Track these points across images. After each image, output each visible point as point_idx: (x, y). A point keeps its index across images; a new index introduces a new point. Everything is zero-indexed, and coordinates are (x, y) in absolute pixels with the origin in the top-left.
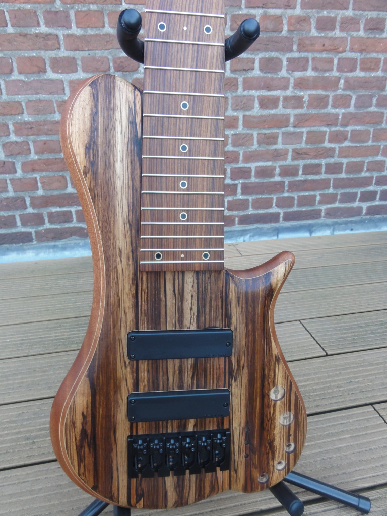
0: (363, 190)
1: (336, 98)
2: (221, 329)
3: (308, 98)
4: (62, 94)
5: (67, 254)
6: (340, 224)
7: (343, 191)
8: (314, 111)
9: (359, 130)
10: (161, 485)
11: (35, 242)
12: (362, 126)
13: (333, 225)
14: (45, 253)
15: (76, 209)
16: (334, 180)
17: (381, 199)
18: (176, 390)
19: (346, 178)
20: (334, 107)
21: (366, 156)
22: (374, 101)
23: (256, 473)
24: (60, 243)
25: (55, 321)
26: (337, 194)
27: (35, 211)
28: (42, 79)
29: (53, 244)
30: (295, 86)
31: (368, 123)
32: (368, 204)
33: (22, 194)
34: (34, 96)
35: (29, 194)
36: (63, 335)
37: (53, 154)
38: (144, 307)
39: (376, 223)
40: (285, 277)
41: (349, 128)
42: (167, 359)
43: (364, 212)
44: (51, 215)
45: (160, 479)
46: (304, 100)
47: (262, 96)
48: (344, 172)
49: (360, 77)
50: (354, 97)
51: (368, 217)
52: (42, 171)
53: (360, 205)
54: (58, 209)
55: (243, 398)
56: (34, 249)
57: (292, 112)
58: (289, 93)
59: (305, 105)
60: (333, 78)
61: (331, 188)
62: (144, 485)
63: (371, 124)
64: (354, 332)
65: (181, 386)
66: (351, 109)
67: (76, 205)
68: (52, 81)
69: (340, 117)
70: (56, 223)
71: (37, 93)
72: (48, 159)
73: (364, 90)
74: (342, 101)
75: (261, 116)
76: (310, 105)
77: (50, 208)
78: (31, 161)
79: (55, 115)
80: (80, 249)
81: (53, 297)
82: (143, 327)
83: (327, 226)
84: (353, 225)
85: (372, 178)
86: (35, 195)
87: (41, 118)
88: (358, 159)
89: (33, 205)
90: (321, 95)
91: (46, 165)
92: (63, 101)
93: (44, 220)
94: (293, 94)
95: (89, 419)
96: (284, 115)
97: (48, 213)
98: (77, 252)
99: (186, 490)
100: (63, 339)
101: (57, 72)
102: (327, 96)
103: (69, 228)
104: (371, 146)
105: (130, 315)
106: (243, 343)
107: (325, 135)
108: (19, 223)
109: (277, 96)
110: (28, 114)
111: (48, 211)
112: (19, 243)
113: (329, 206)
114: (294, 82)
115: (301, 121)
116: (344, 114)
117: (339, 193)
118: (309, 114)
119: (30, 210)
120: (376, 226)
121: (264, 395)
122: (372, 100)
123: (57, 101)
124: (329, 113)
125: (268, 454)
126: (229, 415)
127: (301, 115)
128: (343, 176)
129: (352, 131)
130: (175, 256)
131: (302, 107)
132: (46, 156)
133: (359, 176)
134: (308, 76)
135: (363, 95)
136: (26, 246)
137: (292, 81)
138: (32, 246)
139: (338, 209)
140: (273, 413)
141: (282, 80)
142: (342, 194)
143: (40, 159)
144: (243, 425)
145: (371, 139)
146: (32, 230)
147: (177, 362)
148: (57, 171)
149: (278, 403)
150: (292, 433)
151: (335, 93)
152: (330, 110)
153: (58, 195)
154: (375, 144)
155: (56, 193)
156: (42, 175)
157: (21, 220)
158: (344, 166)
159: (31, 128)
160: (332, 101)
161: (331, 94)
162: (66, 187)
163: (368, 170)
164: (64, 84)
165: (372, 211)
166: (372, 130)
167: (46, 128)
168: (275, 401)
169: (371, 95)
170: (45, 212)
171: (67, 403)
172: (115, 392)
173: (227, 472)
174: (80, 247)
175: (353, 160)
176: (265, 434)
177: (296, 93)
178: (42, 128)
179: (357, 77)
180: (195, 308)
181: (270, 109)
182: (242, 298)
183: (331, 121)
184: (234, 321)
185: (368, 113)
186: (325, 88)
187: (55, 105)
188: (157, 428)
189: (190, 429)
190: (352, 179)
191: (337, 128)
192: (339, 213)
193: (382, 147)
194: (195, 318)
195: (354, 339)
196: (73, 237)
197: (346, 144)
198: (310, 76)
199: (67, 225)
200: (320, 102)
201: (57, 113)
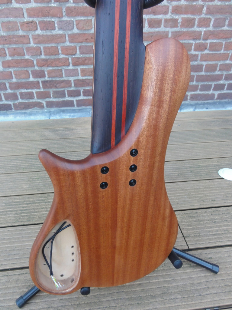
0: (216, 83)
1: (200, 20)
3: (181, 21)
4: (22, 18)
5: (32, 118)
6: (200, 104)
7: (202, 83)
8: (185, 30)
9: (215, 43)
11: (13, 110)
12: (217, 40)
13: (195, 105)
14: (19, 117)
15: (36, 91)
16: (197, 76)
17: (228, 89)
19: (205, 75)
20: (199, 26)
21: (219, 60)
22: (227, 22)
24: (28, 111)
25: (15, 156)
26: (198, 85)
27: (12, 92)
28: (10, 8)
29: (24, 111)
30: (172, 11)
31: (221, 38)
32: (219, 92)
33: (4, 81)
34: (6, 19)
35: (8, 81)
36: (17, 164)
37: (20, 57)
39: (223, 105)
41: (208, 41)
43: (216, 97)
44: (21, 94)
46: (178, 21)
47: (150, 19)
48: (203, 71)
49: (217, 6)
50: (213, 20)
51: (218, 100)
52: (14, 67)
53: (213, 93)
54: (26, 91)
56: (13, 114)
57: (170, 30)
58: (168, 16)
59: (179, 25)
60: (199, 6)
61: (195, 81)
63: (223, 38)
64: (180, 171)
66: (210, 28)
67: (36, 88)
68: (16, 9)
69: (202, 34)
70: (25, 99)
71: (7, 17)
72: (17, 60)
73: (220, 15)
74: (204, 23)
75: (150, 33)
76: (183, 25)
77: (21, 90)
78: (7, 61)
79: (19, 32)
80: (40, 115)
81: (17, 143)
83: (191, 105)
84: (209, 105)
85: (222, 75)
86: (11, 82)
87: (11, 33)
88: (214, 63)
89: (11, 88)
90: (190, 18)
91: (16, 64)
92: (23, 23)
93: (18, 97)
94: (171, 18)
96: (164, 32)
97: (20, 93)
98: (38, 117)
100: (16, 166)
101: (19, 3)
102: (194, 19)
103: (33, 102)
104: (223, 53)
107: (192, 46)
108: (3, 99)
109: (160, 19)
110: (3, 31)
111: (20, 91)
112: (4, 110)
113: (193, 93)
114: (172, 9)
115: (176, 36)
116: (205, 31)
117: (200, 85)
118: (182, 31)
119: (9, 91)
120: (223, 107)
122: (225, 21)
123: (20, 22)
124: (195, 31)
127: (176, 32)
128: (203, 73)
129: (210, 43)
131: (177, 27)
132: (16, 58)
133: (214, 74)
134: (181, 5)
135: (219, 18)
136: (8, 112)
137: (170, 8)
138: (12, 113)
139: (199, 95)
141: (164, 7)
142: (201, 85)
143: (12, 60)
145: (223, 49)
146: (12, 103)
148: (23, 67)
151: (200, 17)
152: (196, 28)
153: (25, 82)
154: (225, 52)
155: (23, 81)
156: (15, 70)
157: (5, 97)
158: (204, 67)
159: (6, 40)
160: (198, 22)
161: (197, 18)
162: (29, 77)
163: (220, 70)
164: (23, 11)
165: (221, 97)
166: (224, 43)
167: (14, 40)
169: (225, 18)
170: (18, 92)
174: (40, 114)
175: (210, 63)
177: (173, 17)
178: (12, 39)
179: (215, 5)
181: (155, 28)
183: (196, 36)
185: (222, 31)
186: (193, 13)
187: (19, 25)
190: (209, 76)
191: (201, 41)
192: (199, 98)
193: (230, 54)
195: (178, 175)
196: (35, 108)
197: (206, 52)
198: (183, 5)
199: (31, 101)
200: (189, 23)
201: (20, 30)
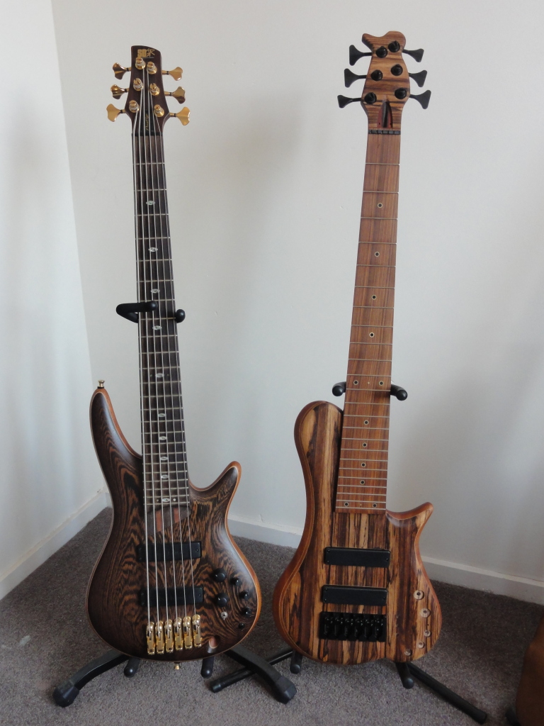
2: (383, 550)
10: (340, 647)
18: (353, 585)
23: (403, 647)
38: (336, 533)
40: (426, 521)
42: (348, 565)
45: (340, 642)
55: (396, 595)
62: (329, 645)
65: (356, 583)
82: (335, 545)
95: (299, 598)
99: (356, 652)
105: (328, 537)
106: (397, 559)
121: (410, 595)
125: (411, 635)
126: (386, 605)
130: (356, 504)
140: (416, 608)
144: (395, 613)
147: (354, 568)
149: (419, 602)
150: (429, 623)
168: (418, 600)
171: (286, 587)
172: (315, 583)
173: (384, 643)
176: (410, 621)
180: (367, 536)
182: (397, 532)
184: (391, 545)
188: (339, 608)
189: (361, 612)
194: (366, 541)
